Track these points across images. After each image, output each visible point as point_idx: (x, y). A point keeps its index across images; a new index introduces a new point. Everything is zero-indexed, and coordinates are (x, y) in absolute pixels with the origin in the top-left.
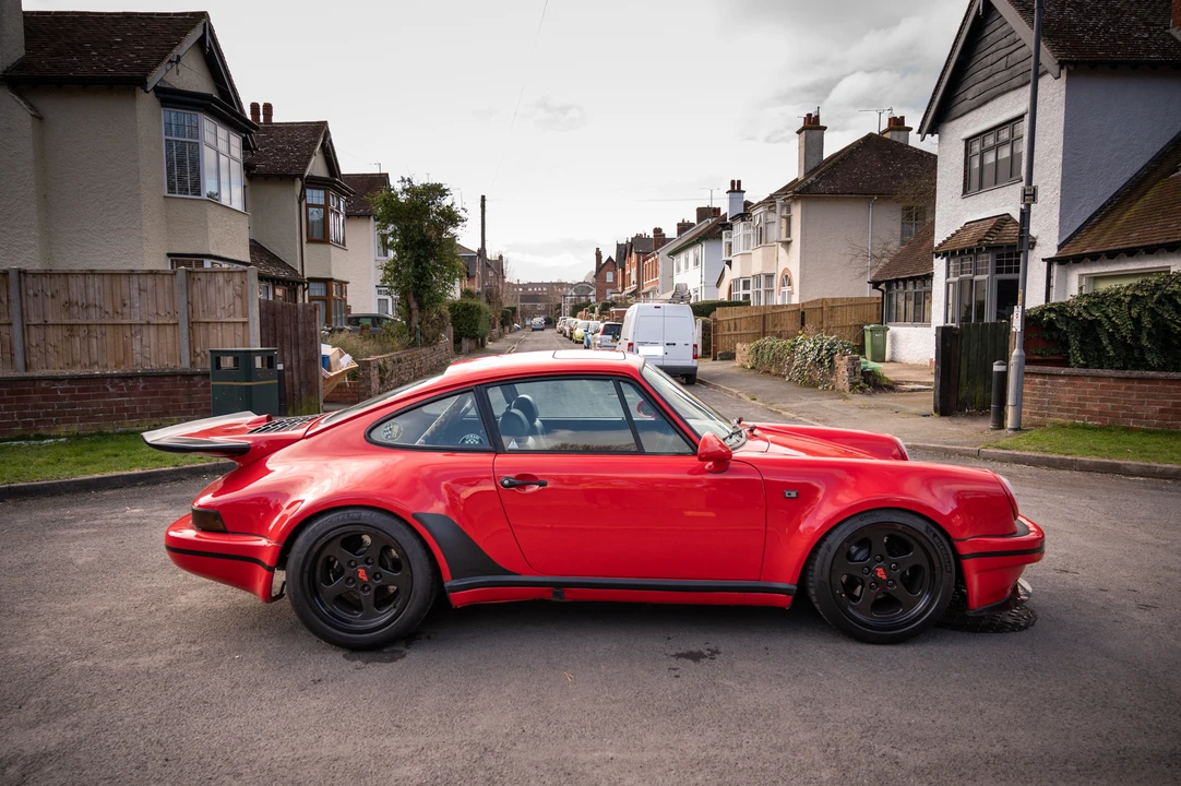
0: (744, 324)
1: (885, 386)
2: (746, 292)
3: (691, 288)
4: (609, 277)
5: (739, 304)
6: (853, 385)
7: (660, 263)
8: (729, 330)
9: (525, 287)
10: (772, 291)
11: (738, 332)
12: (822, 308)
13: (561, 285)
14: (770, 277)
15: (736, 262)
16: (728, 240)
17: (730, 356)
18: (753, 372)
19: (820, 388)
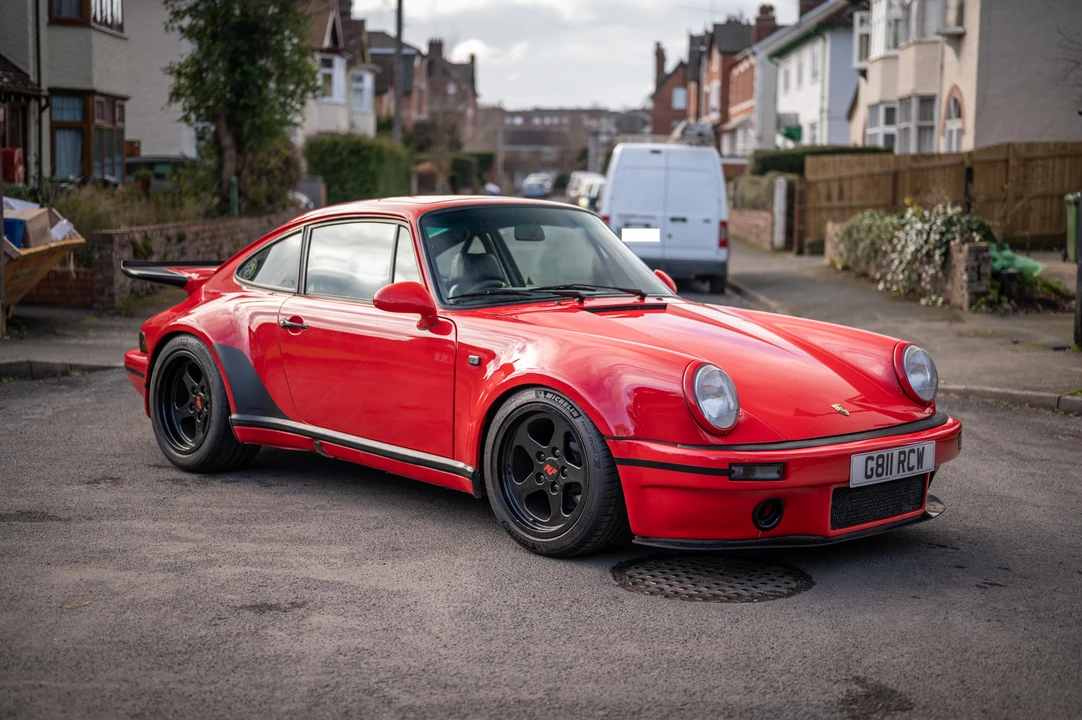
0: (858, 187)
1: (1041, 301)
2: (892, 129)
3: (804, 121)
4: (679, 99)
5: (874, 150)
6: (976, 298)
7: (758, 72)
8: (829, 198)
9: (527, 115)
10: (932, 128)
11: (845, 203)
12: (1007, 161)
13: (596, 113)
14: (927, 101)
15: (875, 72)
16: (864, 30)
17: (818, 249)
18: (841, 276)
19: (923, 302)
